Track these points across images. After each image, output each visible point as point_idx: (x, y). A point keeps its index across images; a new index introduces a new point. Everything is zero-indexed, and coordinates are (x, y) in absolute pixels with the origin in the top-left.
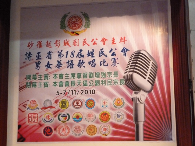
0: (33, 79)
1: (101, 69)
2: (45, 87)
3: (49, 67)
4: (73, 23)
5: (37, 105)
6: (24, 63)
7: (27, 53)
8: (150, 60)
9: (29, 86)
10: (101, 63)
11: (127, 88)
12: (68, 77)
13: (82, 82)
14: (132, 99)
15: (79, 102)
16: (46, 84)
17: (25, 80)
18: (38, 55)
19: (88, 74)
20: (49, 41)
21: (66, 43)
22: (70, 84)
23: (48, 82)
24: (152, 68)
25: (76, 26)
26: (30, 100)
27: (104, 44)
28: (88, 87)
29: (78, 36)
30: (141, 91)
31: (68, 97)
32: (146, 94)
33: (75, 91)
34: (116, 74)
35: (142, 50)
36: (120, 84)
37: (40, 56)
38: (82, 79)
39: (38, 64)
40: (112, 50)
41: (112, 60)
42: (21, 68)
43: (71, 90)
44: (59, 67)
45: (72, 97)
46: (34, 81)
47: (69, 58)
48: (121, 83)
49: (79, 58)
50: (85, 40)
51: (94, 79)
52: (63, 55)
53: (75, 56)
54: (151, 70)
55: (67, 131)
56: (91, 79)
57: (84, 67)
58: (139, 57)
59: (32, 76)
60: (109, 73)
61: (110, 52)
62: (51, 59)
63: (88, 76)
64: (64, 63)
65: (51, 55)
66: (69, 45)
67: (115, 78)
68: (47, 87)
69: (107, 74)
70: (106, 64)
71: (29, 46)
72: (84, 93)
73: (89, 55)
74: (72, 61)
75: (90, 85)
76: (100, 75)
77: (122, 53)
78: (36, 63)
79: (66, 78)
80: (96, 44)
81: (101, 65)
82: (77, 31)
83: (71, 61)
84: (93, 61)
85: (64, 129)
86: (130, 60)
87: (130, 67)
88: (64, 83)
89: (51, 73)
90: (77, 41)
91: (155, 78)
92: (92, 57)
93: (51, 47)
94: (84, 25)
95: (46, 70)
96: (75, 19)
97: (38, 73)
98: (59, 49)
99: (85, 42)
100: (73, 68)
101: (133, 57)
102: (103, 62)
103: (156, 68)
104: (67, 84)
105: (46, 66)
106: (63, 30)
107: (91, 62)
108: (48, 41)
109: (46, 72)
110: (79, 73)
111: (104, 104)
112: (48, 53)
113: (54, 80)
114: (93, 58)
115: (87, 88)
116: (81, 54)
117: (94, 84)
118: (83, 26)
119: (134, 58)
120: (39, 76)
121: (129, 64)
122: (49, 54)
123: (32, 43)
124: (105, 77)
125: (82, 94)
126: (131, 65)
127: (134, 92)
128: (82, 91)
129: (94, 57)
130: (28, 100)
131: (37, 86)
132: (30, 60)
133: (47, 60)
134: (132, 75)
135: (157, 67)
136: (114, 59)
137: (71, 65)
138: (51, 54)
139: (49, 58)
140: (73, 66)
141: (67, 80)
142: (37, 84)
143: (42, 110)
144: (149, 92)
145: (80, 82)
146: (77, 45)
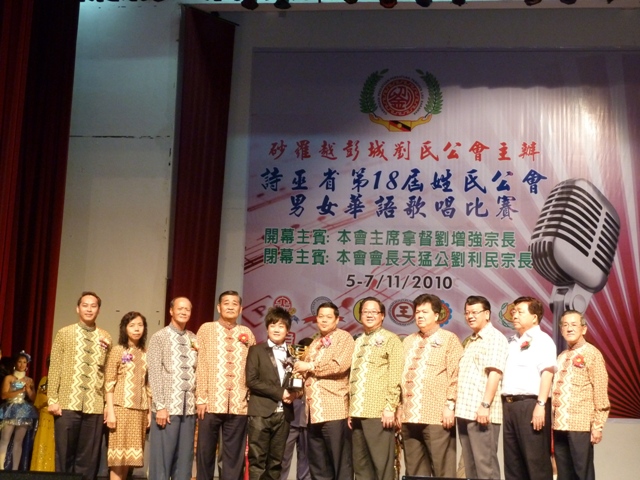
0: (283, 240)
1: (470, 225)
2: (315, 263)
3: (328, 211)
4: (394, 99)
5: (294, 310)
6: (260, 196)
7: (268, 171)
8: (601, 208)
9: (271, 258)
10: (470, 207)
11: (538, 278)
12: (379, 241)
13: (416, 254)
14: (552, 306)
15: (407, 307)
16: (320, 255)
17: (262, 241)
18: (297, 177)
19: (433, 235)
20: (329, 141)
21: (376, 151)
22: (384, 260)
23: (325, 251)
24: (604, 227)
25: (404, 106)
26: (275, 297)
27: (479, 158)
28: (434, 269)
29: (408, 133)
30: (576, 286)
31: (380, 293)
32: (588, 296)
33: (397, 277)
34: (509, 238)
35: (580, 180)
36: (520, 267)
37: (304, 182)
38: (416, 248)
39: (297, 203)
40: (498, 175)
41: (498, 202)
42: (250, 209)
43: (386, 274)
44: (354, 213)
45: (387, 293)
46: (286, 246)
47: (383, 191)
48: (523, 264)
49: (411, 190)
50: (428, 146)
51: (448, 250)
52: (367, 182)
53: (400, 186)
54: (602, 233)
56: (441, 248)
57: (424, 215)
58: (572, 197)
59: (280, 233)
60: (492, 237)
61: (494, 180)
62: (333, 189)
63: (434, 240)
64: (369, 202)
65: (333, 179)
66: (382, 156)
67: (506, 250)
68: (322, 263)
69: (484, 238)
70: (481, 211)
71: (273, 152)
72: (421, 284)
73: (436, 185)
74: (390, 198)
75: (438, 265)
76: (466, 240)
77: (527, 186)
78: (293, 198)
79: (374, 241)
80: (457, 156)
81: (468, 213)
82: (405, 119)
83: (388, 198)
84: (447, 200)
86: (547, 203)
87: (546, 223)
88: (368, 256)
89: (332, 227)
90: (405, 146)
91: (613, 253)
92: (446, 190)
93: (335, 159)
94: (424, 105)
95: (320, 219)
96: (401, 88)
97: (296, 226)
98: (357, 165)
99: (428, 150)
100: (392, 216)
101: (556, 197)
102: (474, 205)
103: (616, 227)
104: (376, 258)
105: (318, 208)
106: (367, 115)
107: (442, 203)
108: (325, 143)
109: (318, 222)
110: (409, 232)
112: (325, 174)
113: (341, 247)
114: (448, 194)
115: (429, 271)
116: (416, 181)
117: (450, 262)
118: (422, 109)
119: (557, 200)
120: (301, 235)
121: (545, 214)
122: (329, 178)
123: (282, 145)
124: (479, 244)
125: (415, 286)
126: (548, 216)
127: (555, 288)
128: (417, 279)
129: (451, 190)
130: (269, 297)
131: (295, 259)
132: (276, 190)
133: (324, 192)
134: (551, 244)
135: (618, 227)
136: (505, 198)
137: (387, 208)
138: (334, 175)
139: (327, 188)
140: (392, 212)
141: (377, 248)
142: (295, 255)
143: (306, 325)
144: (597, 291)
145: (411, 254)
146: (406, 156)
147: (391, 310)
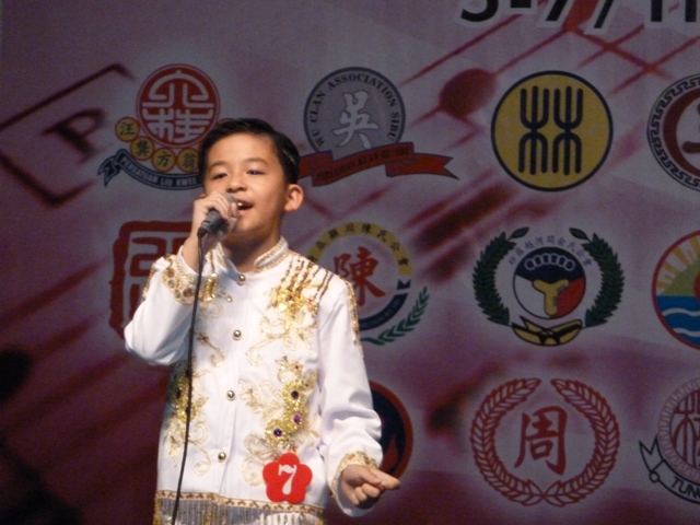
31: (609, 47)
45: (646, 48)
55: (579, 445)
85: (543, 425)
147: (661, 121)
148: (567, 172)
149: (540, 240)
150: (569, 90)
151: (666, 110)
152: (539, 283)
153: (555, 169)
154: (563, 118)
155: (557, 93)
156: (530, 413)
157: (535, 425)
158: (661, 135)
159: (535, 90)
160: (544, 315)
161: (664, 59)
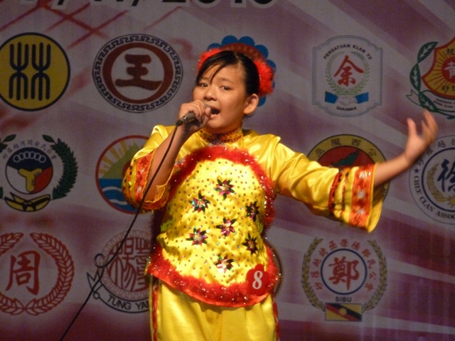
15: (147, 59)
31: (67, 17)
55: (48, 276)
111: (345, 79)
147: (102, 66)
148: (40, 98)
149: (23, 143)
150: (41, 45)
151: (104, 59)
152: (22, 171)
153: (33, 97)
154: (37, 63)
155: (34, 47)
156: (16, 255)
157: (19, 263)
158: (101, 75)
159: (20, 45)
160: (26, 192)
161: (103, 25)
